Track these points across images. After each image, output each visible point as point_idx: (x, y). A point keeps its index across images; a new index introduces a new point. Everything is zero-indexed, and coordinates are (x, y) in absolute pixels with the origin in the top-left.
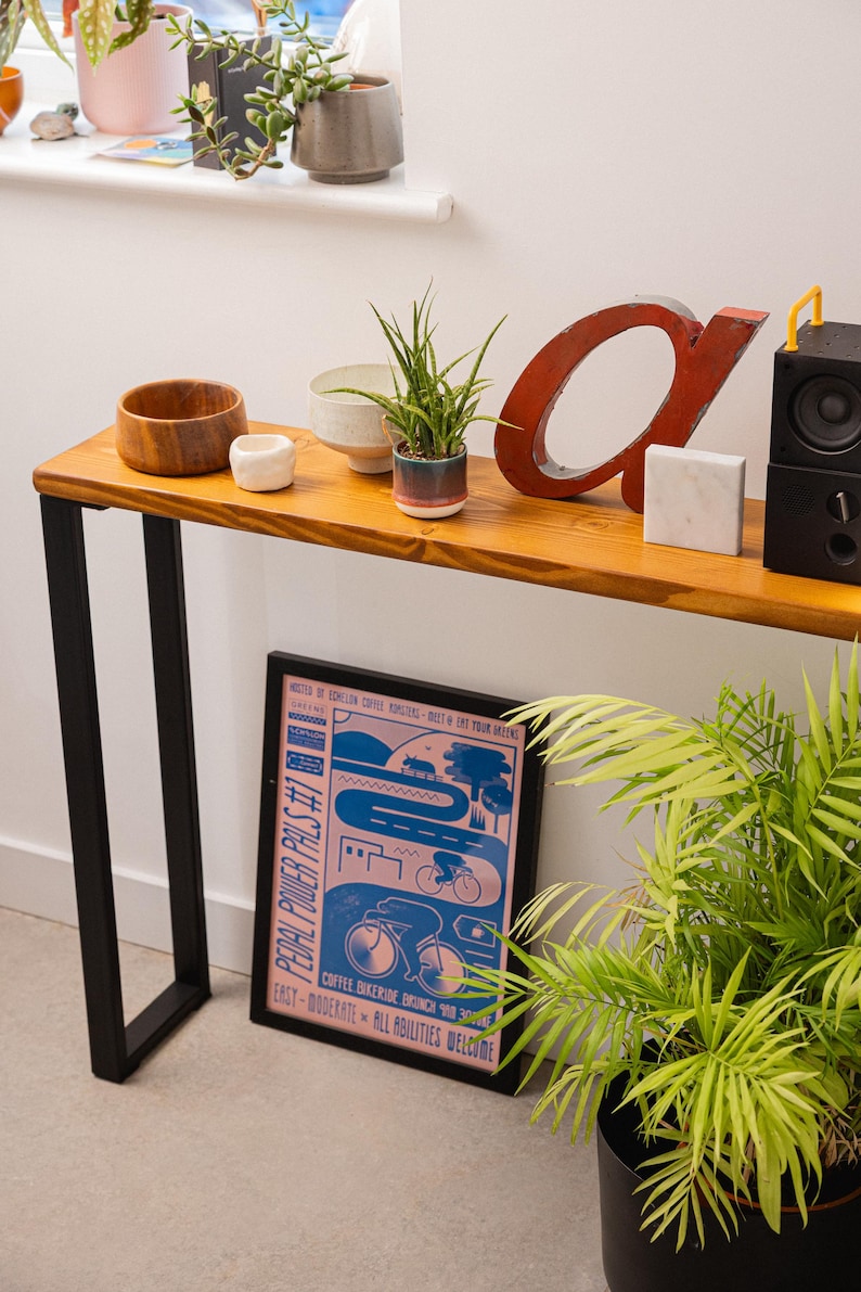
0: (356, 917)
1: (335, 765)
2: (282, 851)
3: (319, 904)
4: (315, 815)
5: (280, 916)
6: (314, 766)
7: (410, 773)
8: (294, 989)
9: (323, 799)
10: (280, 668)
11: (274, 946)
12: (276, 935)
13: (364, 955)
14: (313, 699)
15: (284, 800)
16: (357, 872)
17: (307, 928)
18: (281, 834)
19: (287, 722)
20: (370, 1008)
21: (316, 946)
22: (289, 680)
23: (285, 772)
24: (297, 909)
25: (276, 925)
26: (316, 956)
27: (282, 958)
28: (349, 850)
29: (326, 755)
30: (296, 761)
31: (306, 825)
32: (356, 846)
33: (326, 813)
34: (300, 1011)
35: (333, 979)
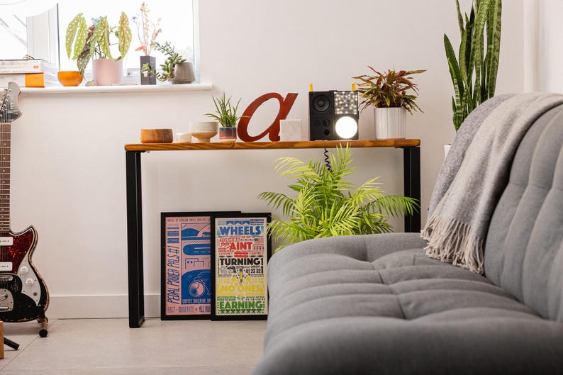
0: (192, 281)
1: (182, 239)
2: (167, 267)
3: (180, 280)
4: (177, 255)
5: (168, 287)
6: (176, 241)
7: (204, 236)
8: (174, 307)
9: (179, 250)
10: (164, 216)
11: (167, 296)
12: (167, 292)
13: (195, 291)
14: (175, 223)
15: (167, 253)
16: (191, 268)
17: (177, 288)
18: (167, 262)
19: (167, 230)
20: (198, 306)
21: (180, 293)
22: (167, 219)
23: (167, 244)
24: (173, 283)
25: (167, 289)
26: (180, 296)
27: (170, 299)
28: (188, 262)
29: (180, 237)
30: (171, 241)
31: (175, 258)
32: (190, 261)
33: (181, 253)
34: (177, 313)
35: (186, 301)
